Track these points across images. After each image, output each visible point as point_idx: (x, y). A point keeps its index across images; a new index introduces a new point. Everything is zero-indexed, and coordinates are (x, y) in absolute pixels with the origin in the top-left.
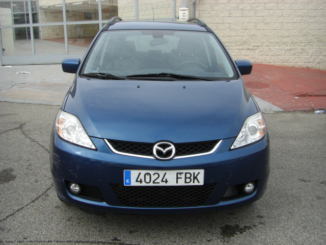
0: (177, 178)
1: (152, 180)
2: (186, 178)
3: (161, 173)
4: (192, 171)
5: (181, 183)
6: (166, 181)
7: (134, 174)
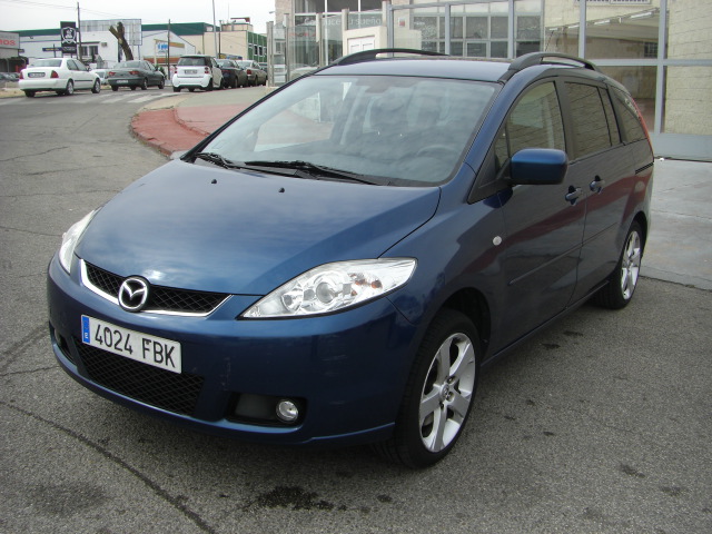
0: (145, 349)
1: (114, 343)
2: (155, 352)
3: (124, 332)
4: (163, 342)
5: (149, 360)
6: (131, 351)
7: (94, 323)
